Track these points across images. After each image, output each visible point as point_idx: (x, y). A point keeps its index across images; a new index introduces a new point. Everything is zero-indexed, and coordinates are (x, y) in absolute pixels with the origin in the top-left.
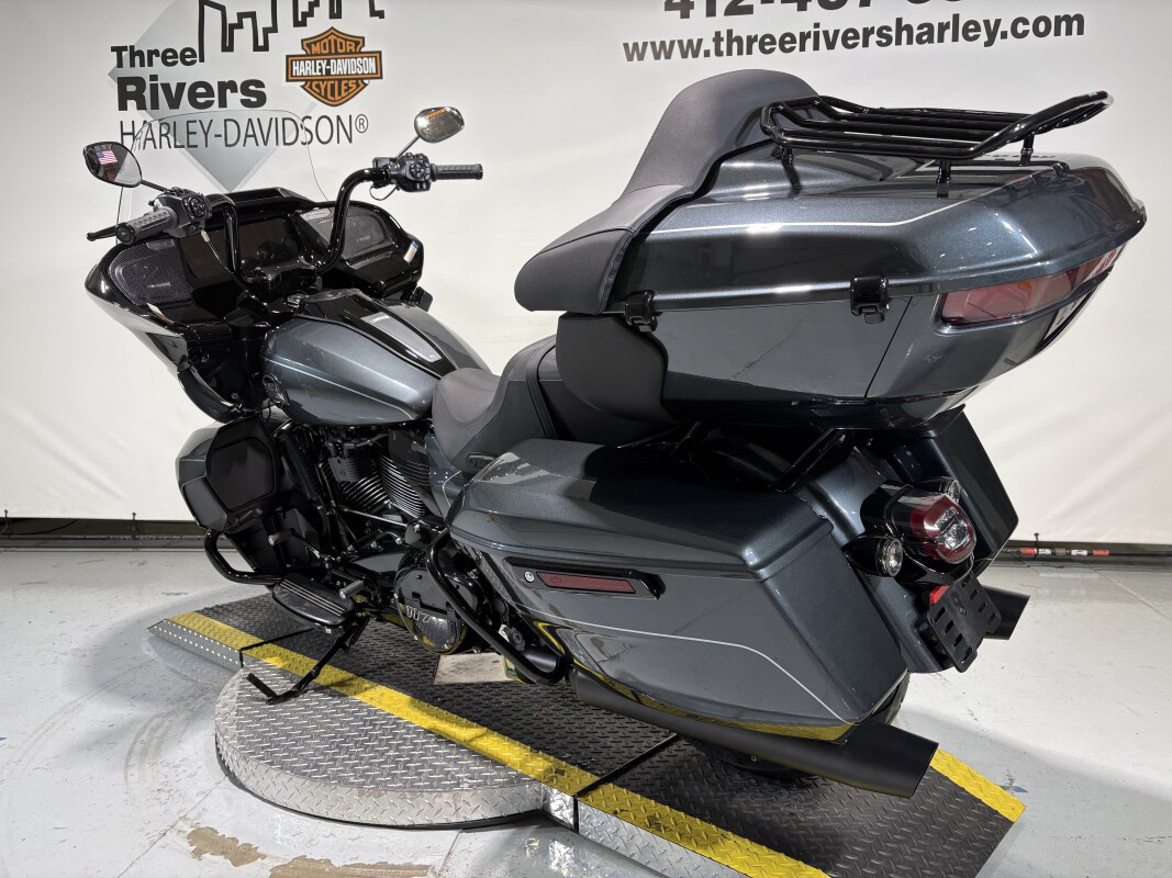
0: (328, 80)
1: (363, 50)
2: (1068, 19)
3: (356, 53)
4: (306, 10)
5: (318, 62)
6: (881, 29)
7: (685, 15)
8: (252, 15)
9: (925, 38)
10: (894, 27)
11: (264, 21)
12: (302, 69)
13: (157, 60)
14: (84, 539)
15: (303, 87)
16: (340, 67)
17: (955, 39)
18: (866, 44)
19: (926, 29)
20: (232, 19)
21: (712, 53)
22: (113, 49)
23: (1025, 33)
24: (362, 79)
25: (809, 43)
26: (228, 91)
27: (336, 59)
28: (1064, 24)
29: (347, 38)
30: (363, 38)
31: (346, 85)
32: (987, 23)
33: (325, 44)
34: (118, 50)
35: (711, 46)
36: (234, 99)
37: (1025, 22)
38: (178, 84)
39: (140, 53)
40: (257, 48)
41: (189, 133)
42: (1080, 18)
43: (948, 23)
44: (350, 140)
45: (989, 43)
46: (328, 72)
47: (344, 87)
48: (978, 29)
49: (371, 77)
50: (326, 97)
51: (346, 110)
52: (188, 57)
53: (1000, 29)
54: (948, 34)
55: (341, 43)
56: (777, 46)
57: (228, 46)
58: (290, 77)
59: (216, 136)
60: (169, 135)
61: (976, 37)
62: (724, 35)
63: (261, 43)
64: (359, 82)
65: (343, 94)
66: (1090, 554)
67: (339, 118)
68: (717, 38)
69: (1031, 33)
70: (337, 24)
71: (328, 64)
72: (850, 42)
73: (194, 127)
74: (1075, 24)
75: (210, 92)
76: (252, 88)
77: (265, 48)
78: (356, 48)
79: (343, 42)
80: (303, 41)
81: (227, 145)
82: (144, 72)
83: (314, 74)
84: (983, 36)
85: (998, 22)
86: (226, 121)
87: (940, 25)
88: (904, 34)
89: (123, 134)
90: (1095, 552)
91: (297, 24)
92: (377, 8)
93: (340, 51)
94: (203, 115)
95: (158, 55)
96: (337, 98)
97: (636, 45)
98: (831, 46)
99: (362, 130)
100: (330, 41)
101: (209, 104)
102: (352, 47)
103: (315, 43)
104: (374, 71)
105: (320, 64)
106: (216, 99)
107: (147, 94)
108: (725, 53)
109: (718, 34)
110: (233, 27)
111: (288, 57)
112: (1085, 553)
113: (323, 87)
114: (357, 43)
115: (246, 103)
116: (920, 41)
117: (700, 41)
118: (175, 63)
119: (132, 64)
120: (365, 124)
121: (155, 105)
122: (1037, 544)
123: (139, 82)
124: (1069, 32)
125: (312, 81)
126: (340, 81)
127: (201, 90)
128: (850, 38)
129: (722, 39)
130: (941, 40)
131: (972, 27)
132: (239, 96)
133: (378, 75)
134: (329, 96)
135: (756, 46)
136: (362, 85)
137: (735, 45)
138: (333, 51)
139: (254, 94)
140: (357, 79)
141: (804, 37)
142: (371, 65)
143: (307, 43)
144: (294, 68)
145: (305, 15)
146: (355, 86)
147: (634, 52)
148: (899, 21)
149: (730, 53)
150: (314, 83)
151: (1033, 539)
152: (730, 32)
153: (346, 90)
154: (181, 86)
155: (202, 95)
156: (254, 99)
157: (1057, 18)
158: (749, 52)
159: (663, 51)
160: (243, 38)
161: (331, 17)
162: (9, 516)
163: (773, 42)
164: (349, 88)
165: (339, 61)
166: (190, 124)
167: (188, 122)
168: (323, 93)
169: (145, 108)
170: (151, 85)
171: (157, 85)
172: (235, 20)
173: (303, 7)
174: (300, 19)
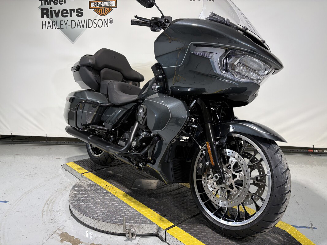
0: (101, 8)
5: (98, 3)
12: (94, 5)
14: (33, 142)
15: (94, 10)
16: (105, 4)
24: (111, 8)
26: (72, 12)
31: (106, 9)
36: (74, 14)
39: (47, 1)
41: (61, 24)
44: (108, 26)
46: (101, 6)
47: (106, 10)
49: (114, 7)
50: (100, 13)
51: (106, 17)
58: (90, 7)
59: (69, 25)
64: (110, 9)
65: (106, 12)
67: (104, 20)
71: (101, 3)
73: (62, 23)
75: (67, 12)
76: (79, 11)
81: (72, 28)
83: (97, 6)
86: (72, 21)
94: (65, 19)
96: (104, 14)
99: (111, 23)
101: (67, 16)
105: (99, 4)
106: (69, 14)
107: (49, 13)
111: (90, 1)
113: (100, 10)
115: (78, 16)
120: (112, 21)
121: (52, 17)
122: (313, 149)
125: (96, 8)
126: (105, 8)
127: (65, 12)
132: (76, 13)
133: (116, 6)
134: (102, 13)
136: (111, 10)
139: (80, 13)
140: (110, 8)
142: (114, 3)
144: (91, 5)
146: (109, 10)
150: (97, 9)
153: (106, 11)
156: (80, 14)
164: (107, 11)
165: (104, 2)
166: (61, 22)
167: (61, 21)
168: (100, 12)
169: (49, 17)
170: (51, 10)
171: (52, 10)
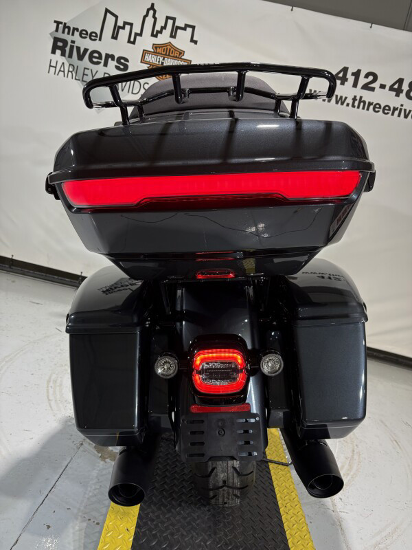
1: (183, 57)
3: (179, 58)
4: (159, 29)
5: (158, 57)
7: (343, 84)
8: (131, 25)
11: (137, 29)
12: (150, 59)
13: (77, 34)
20: (120, 23)
21: (350, 105)
22: (55, 22)
29: (176, 49)
30: (184, 52)
33: (164, 49)
34: (58, 23)
35: (350, 102)
39: (69, 28)
40: (129, 41)
52: (93, 36)
55: (172, 51)
56: (381, 110)
57: (115, 37)
58: (143, 61)
60: (73, 72)
62: (358, 98)
63: (132, 40)
68: (354, 99)
77: (134, 43)
78: (179, 55)
80: (153, 44)
82: (69, 38)
83: (155, 62)
86: (105, 73)
89: (50, 66)
91: (152, 35)
92: (194, 39)
93: (171, 55)
95: (78, 31)
98: (406, 117)
100: (167, 49)
108: (356, 107)
109: (355, 97)
110: (120, 27)
111: (144, 50)
114: (180, 53)
117: (346, 98)
118: (85, 38)
119: (63, 32)
123: (65, 42)
125: (153, 66)
129: (357, 100)
135: (371, 107)
137: (362, 104)
138: (168, 54)
139: (122, 64)
141: (395, 109)
143: (156, 46)
144: (146, 57)
145: (158, 32)
149: (358, 107)
152: (361, 97)
154: (86, 50)
155: (96, 58)
156: (122, 67)
158: (368, 109)
160: (123, 34)
161: (170, 37)
163: (380, 108)
169: (65, 56)
172: (122, 25)
173: (158, 28)
174: (155, 33)
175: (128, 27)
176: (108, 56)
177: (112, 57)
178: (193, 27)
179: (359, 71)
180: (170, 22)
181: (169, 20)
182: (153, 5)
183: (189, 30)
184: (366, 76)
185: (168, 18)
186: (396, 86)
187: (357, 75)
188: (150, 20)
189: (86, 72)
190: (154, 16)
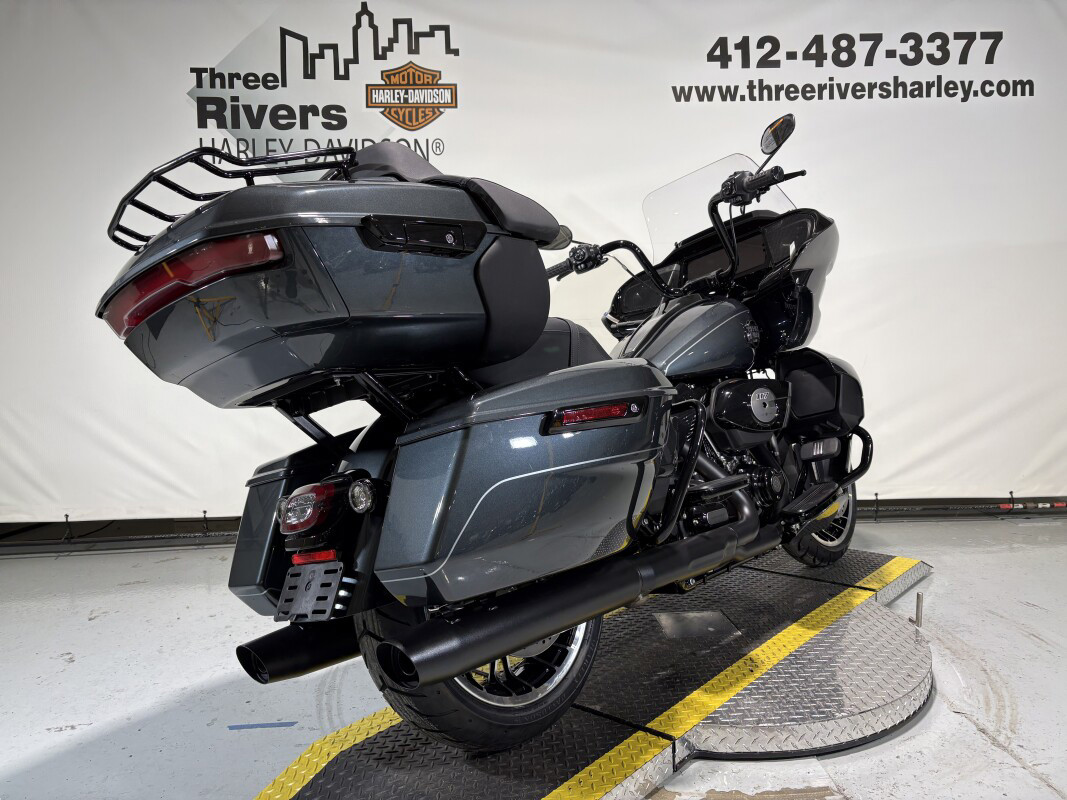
0: (406, 107)
1: (439, 82)
2: (1021, 82)
3: (433, 85)
4: (386, 45)
5: (396, 91)
6: (882, 84)
7: (724, 65)
8: (334, 47)
9: (916, 93)
10: (892, 83)
11: (346, 52)
12: (380, 97)
13: (238, 83)
14: (154, 539)
15: (382, 113)
16: (417, 96)
17: (939, 95)
18: (870, 96)
19: (916, 86)
20: (313, 49)
21: (747, 97)
22: (192, 70)
23: (991, 93)
24: (438, 108)
25: (826, 93)
26: (310, 115)
27: (414, 90)
28: (1019, 87)
29: (425, 71)
30: (440, 72)
31: (423, 112)
32: (962, 83)
33: (403, 76)
34: (198, 72)
35: (746, 93)
36: (315, 121)
37: (991, 84)
38: (260, 106)
39: (221, 76)
40: (337, 77)
41: (269, 151)
42: (1030, 83)
43: (934, 82)
45: (965, 100)
46: (406, 100)
47: (421, 115)
48: (956, 88)
49: (447, 106)
50: (404, 122)
51: (423, 135)
52: (269, 81)
53: (973, 88)
54: (934, 90)
55: (419, 76)
56: (800, 94)
57: (310, 74)
58: (370, 104)
60: (248, 152)
61: (955, 94)
62: (756, 83)
63: (342, 72)
64: (435, 110)
65: (421, 120)
66: (1052, 506)
67: (416, 141)
68: (751, 86)
69: (996, 92)
70: (414, 58)
71: (406, 93)
72: (858, 94)
74: (1027, 87)
75: (292, 114)
76: (333, 112)
77: (346, 77)
78: (433, 80)
79: (421, 75)
80: (382, 72)
82: (226, 94)
83: (392, 101)
84: (960, 94)
85: (971, 83)
86: (306, 141)
87: (928, 83)
88: (900, 89)
90: (1056, 505)
91: (377, 57)
92: (453, 46)
93: (417, 82)
94: (285, 135)
95: (239, 78)
96: (414, 124)
97: (682, 88)
98: (843, 96)
99: (438, 152)
100: (408, 74)
101: (290, 126)
102: (431, 80)
103: (394, 75)
104: (450, 101)
105: (398, 94)
106: (298, 121)
107: (228, 114)
108: (757, 98)
109: (751, 82)
110: (314, 57)
111: (367, 86)
112: (1048, 505)
113: (401, 114)
114: (434, 77)
115: (327, 126)
116: (913, 96)
117: (736, 88)
118: (256, 87)
119: (213, 85)
120: (441, 147)
121: (236, 124)
122: (1012, 500)
123: (220, 102)
124: (1023, 94)
125: (390, 108)
126: (417, 108)
127: (283, 112)
128: (858, 90)
129: (755, 87)
130: (928, 95)
131: (951, 86)
132: (321, 119)
133: (454, 104)
134: (407, 122)
135: (782, 93)
136: (438, 113)
137: (765, 92)
138: (411, 82)
139: (335, 117)
140: (433, 108)
141: (822, 88)
142: (447, 95)
143: (387, 75)
144: (374, 96)
145: (385, 50)
146: (431, 114)
147: (682, 94)
148: (896, 78)
149: (761, 99)
150: (393, 110)
151: (1009, 496)
152: (761, 81)
153: (423, 117)
154: (262, 109)
155: (283, 117)
156: (335, 123)
157: (1014, 82)
158: (778, 98)
159: (705, 94)
160: (324, 66)
161: (409, 53)
162: (69, 520)
163: (797, 91)
164: (426, 115)
165: (416, 91)
166: (270, 143)
167: (268, 140)
168: (401, 119)
169: (226, 128)
170: (232, 106)
171: (238, 106)
172: (316, 51)
173: (383, 42)
174: (380, 53)
175: (329, 53)
176: (305, 110)
177: (314, 110)
178: (446, 29)
179: (746, 40)
180: (403, 28)
181: (400, 26)
182: (364, 5)
183: (440, 35)
184: (760, 45)
185: (397, 22)
186: (813, 51)
187: (744, 46)
188: (366, 33)
189: (272, 145)
190: (372, 25)
